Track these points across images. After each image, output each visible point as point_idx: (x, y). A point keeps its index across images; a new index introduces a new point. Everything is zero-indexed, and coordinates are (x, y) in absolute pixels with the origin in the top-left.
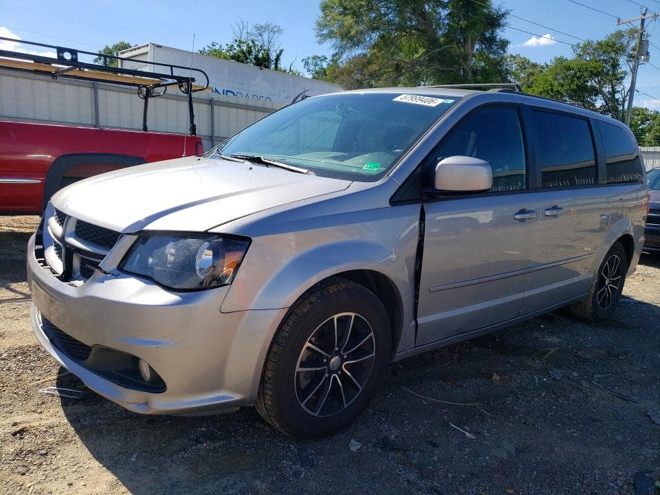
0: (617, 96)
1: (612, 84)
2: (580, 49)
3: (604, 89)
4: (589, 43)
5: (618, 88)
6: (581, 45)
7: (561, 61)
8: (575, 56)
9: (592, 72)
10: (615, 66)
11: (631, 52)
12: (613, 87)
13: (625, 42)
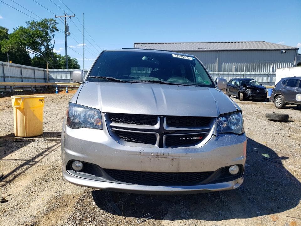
0: (50, 47)
1: (47, 41)
2: (30, 24)
3: (44, 44)
4: (34, 22)
5: (49, 43)
6: (30, 22)
7: (21, 28)
8: (28, 27)
9: (38, 36)
10: (47, 34)
11: (51, 29)
12: (47, 43)
13: (49, 24)
